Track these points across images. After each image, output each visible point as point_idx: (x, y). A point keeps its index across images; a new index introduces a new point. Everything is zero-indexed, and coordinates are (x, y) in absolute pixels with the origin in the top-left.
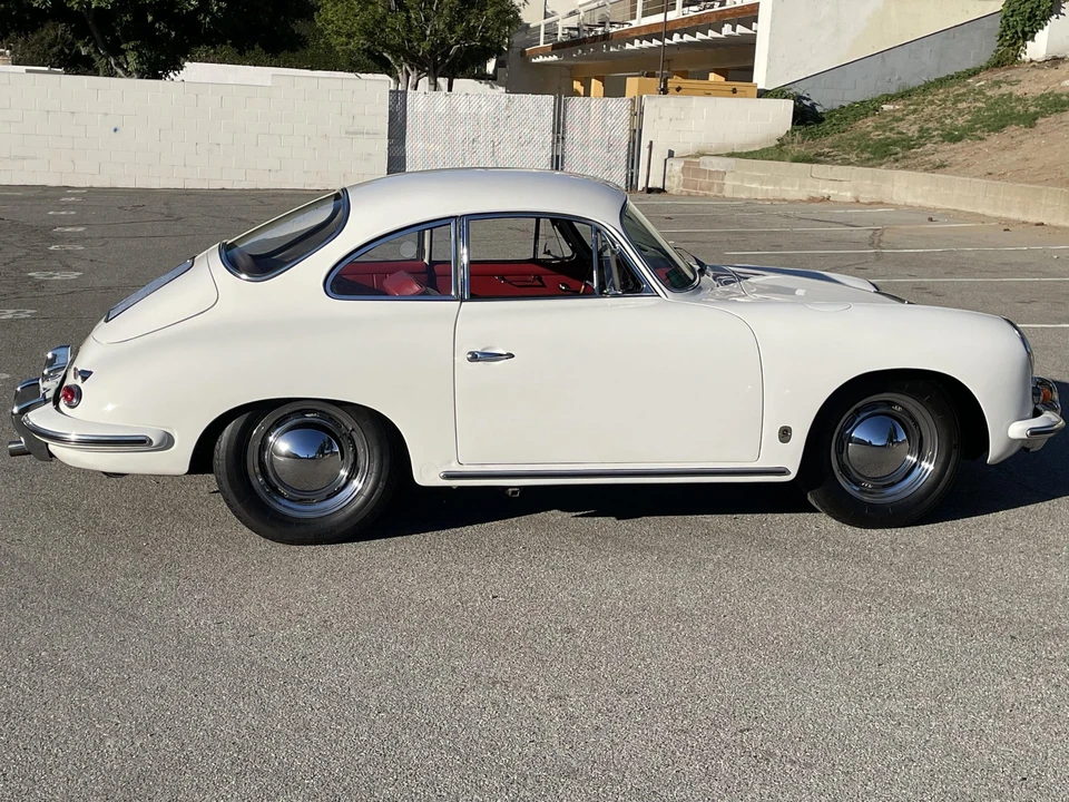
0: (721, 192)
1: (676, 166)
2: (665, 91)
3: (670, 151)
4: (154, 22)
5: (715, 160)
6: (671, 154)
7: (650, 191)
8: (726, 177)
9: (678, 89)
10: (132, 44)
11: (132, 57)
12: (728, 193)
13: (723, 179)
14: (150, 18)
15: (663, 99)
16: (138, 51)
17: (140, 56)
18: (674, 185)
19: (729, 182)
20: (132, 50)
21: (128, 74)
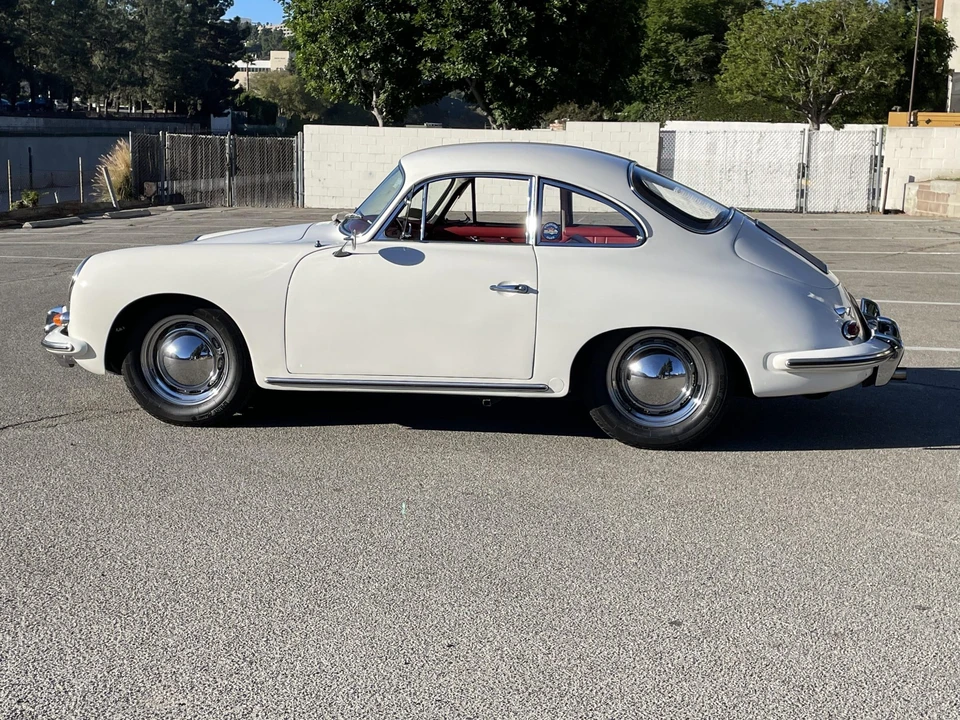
0: (945, 212)
1: (913, 189)
2: (915, 123)
3: (911, 177)
4: (514, 87)
5: (941, 183)
6: (912, 179)
7: (886, 212)
8: (950, 199)
9: (928, 122)
10: (495, 105)
11: (497, 113)
12: (950, 214)
13: (947, 201)
14: (511, 84)
15: (913, 130)
16: (502, 110)
17: (503, 113)
18: (910, 208)
19: (951, 203)
20: (497, 109)
21: (500, 126)
